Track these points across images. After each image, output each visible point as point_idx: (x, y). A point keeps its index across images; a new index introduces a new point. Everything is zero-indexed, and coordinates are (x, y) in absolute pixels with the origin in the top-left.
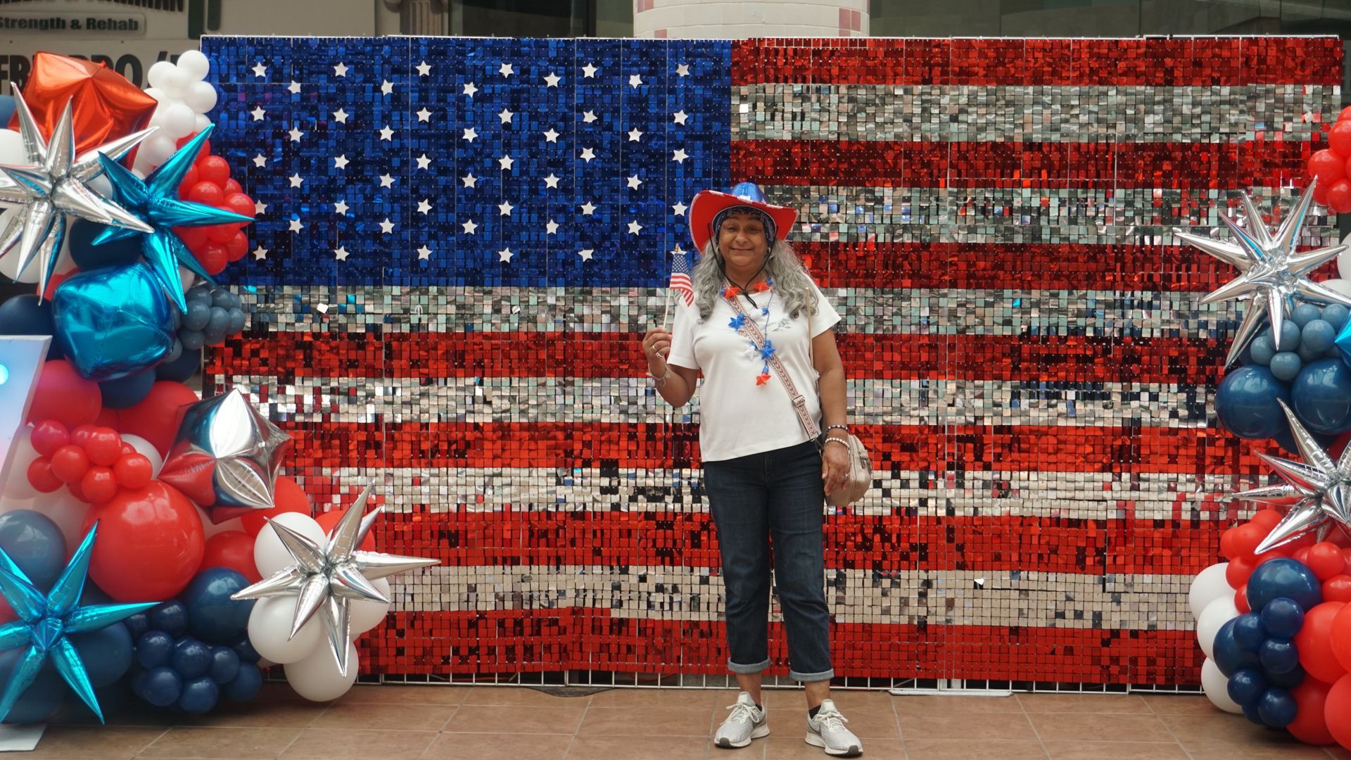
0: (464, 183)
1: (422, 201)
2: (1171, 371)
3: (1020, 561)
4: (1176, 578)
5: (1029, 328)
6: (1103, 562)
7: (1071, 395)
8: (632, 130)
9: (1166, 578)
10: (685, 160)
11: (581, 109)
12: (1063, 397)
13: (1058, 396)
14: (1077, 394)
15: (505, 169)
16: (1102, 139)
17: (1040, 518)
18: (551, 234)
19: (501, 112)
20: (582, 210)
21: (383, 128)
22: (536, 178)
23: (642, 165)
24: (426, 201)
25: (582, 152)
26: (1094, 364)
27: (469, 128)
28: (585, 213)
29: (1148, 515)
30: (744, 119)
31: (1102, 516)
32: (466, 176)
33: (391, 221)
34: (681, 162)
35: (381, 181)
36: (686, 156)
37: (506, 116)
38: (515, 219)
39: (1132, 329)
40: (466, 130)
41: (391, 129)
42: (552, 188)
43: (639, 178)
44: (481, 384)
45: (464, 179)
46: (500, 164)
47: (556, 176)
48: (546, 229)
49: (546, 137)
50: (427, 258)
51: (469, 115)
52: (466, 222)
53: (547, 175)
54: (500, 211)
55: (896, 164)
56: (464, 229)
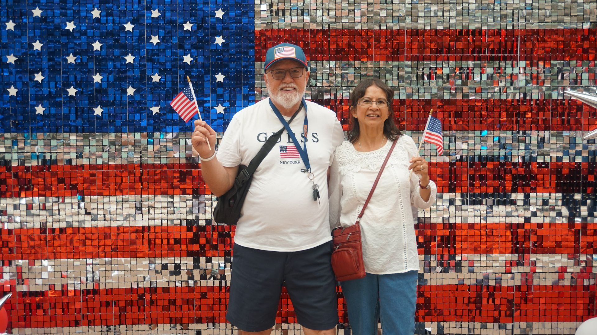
0: (67, 60)
1: (37, 73)
2: (557, 185)
3: (456, 315)
4: (561, 325)
5: (461, 157)
6: (511, 315)
7: (490, 201)
8: (185, 23)
9: (554, 324)
10: (223, 43)
11: (149, 8)
12: (484, 203)
13: (480, 203)
14: (494, 201)
15: (97, 50)
16: (510, 26)
17: (469, 285)
18: (131, 96)
19: (93, 10)
20: (152, 79)
21: (8, 21)
22: (119, 56)
23: (193, 47)
24: (40, 73)
25: (151, 38)
26: (505, 180)
27: (70, 21)
28: (153, 81)
29: (543, 283)
30: (264, 14)
31: (511, 283)
32: (68, 55)
33: (15, 88)
34: (220, 44)
35: (7, 59)
36: (225, 41)
37: (96, 13)
38: (105, 86)
39: (531, 156)
40: (68, 23)
41: (14, 22)
42: (130, 63)
43: (191, 56)
44: (83, 200)
45: (67, 58)
46: (93, 47)
47: (132, 55)
48: (126, 93)
49: (125, 28)
50: (42, 113)
51: (69, 12)
52: (69, 87)
53: (127, 55)
54: (93, 79)
55: (369, 46)
56: (68, 92)
